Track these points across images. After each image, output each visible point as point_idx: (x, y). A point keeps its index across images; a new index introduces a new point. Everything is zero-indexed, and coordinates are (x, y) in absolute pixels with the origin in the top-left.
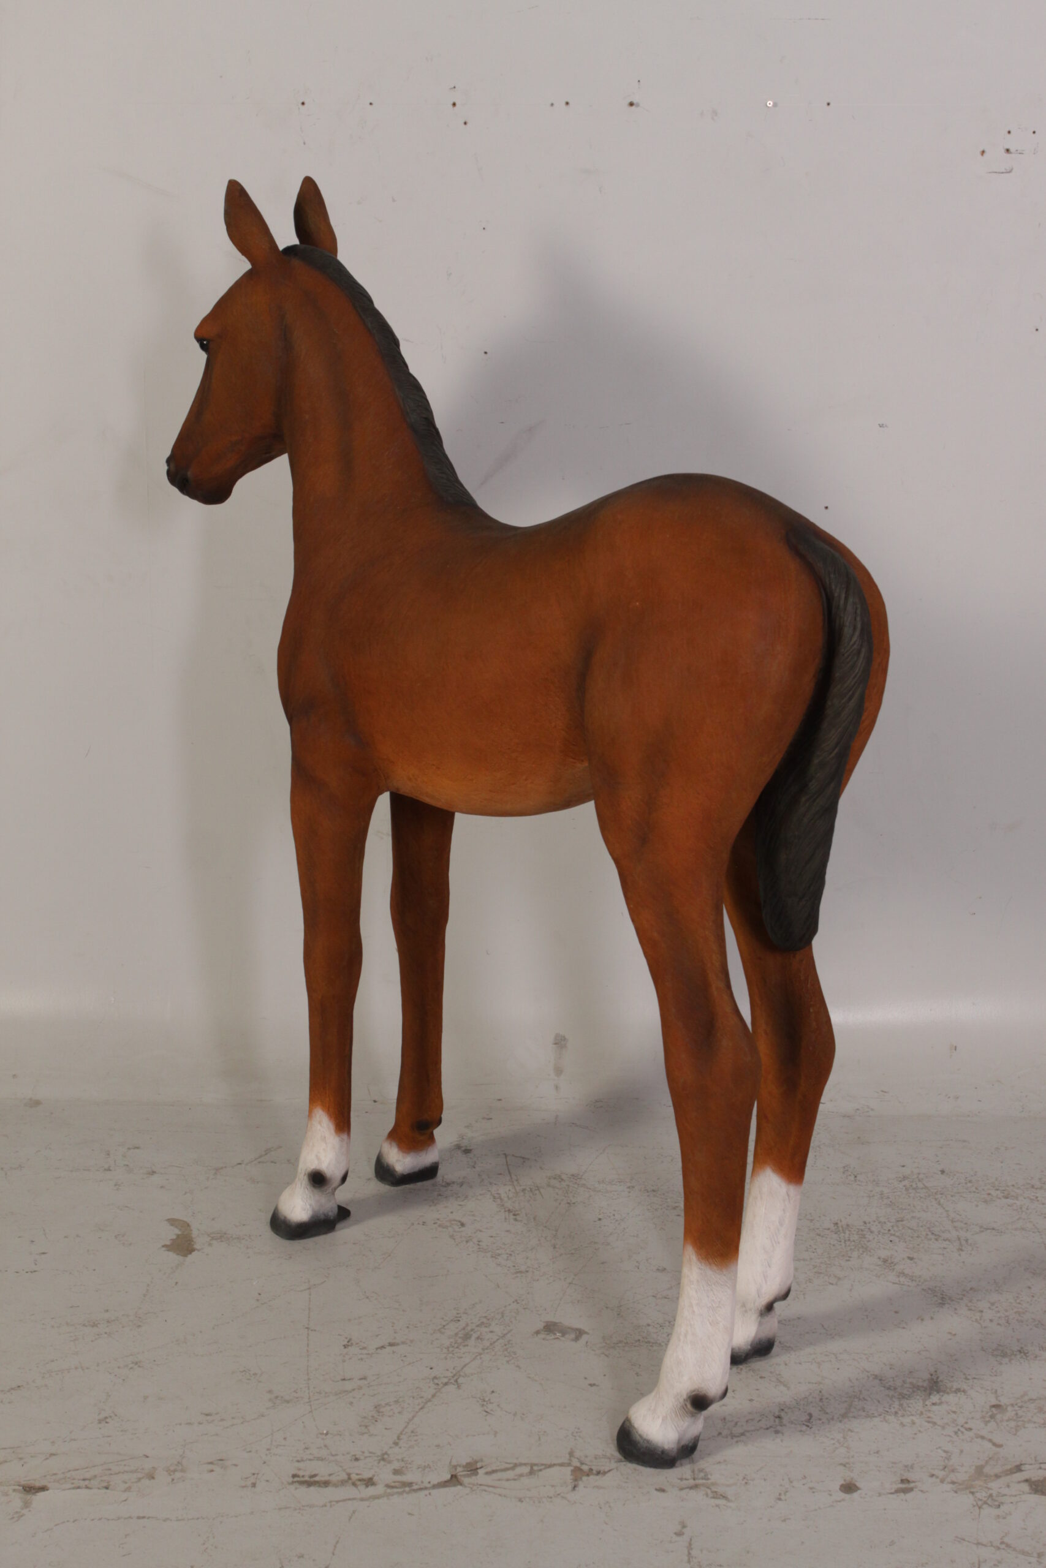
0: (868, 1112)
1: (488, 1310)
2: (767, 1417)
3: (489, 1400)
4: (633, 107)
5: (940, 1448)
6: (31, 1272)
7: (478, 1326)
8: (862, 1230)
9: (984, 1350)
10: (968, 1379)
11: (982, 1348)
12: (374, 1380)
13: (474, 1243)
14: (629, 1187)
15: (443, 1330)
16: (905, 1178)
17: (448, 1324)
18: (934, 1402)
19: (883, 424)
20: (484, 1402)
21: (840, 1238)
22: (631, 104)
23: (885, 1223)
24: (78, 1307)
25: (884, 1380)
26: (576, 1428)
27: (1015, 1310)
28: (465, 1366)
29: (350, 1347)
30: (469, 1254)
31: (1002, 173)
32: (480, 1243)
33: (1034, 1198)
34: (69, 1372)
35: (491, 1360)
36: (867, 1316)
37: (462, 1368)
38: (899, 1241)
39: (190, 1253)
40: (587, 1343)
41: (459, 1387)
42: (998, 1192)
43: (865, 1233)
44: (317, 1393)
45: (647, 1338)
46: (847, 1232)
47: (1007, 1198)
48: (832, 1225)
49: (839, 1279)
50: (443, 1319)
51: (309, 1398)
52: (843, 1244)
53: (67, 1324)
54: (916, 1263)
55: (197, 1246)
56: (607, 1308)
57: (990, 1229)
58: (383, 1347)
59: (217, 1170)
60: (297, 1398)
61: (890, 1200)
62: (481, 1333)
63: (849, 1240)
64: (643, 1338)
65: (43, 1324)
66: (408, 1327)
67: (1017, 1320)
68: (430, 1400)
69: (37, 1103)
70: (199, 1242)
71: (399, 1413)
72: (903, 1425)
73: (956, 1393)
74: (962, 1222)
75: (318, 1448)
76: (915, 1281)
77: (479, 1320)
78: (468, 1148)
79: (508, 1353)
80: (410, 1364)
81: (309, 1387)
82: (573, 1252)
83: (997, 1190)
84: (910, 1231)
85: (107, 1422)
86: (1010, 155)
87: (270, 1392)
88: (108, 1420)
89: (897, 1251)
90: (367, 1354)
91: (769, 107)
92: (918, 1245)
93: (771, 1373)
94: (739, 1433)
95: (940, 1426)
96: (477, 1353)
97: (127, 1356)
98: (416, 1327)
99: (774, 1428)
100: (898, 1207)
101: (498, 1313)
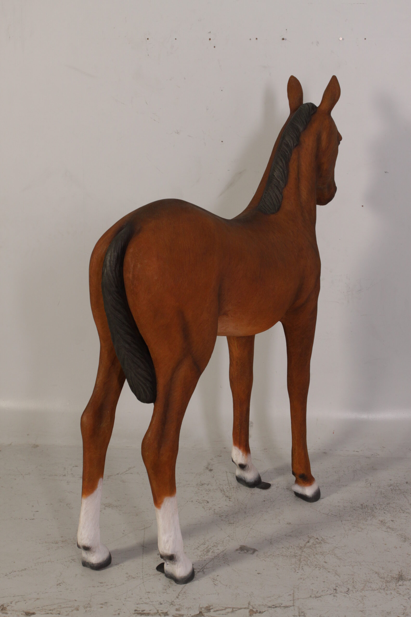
0: (376, 456)
1: (217, 540)
2: (330, 589)
3: (216, 579)
5: (402, 605)
6: (32, 519)
7: (212, 547)
8: (372, 508)
14: (277, 487)
15: (198, 548)
16: (391, 485)
17: (200, 546)
18: (400, 584)
19: (386, 172)
20: (214, 580)
21: (363, 511)
22: (283, 39)
23: (382, 505)
24: (50, 535)
25: (380, 574)
26: (251, 592)
28: (207, 564)
30: (210, 515)
32: (215, 511)
34: (45, 563)
35: (217, 562)
36: (373, 546)
37: (206, 565)
38: (388, 513)
40: (257, 555)
41: (204, 573)
43: (374, 509)
44: (146, 574)
46: (366, 509)
48: (360, 505)
49: (362, 529)
50: (198, 543)
51: (143, 577)
52: (365, 514)
53: (46, 542)
54: (394, 523)
56: (266, 540)
59: (109, 477)
60: (138, 576)
61: (385, 495)
62: (214, 550)
63: (367, 512)
64: (280, 553)
65: (36, 542)
69: (37, 446)
72: (387, 594)
73: (410, 581)
75: (145, 599)
76: (394, 531)
77: (213, 544)
78: (211, 469)
79: (225, 559)
81: (143, 572)
82: (253, 515)
84: (392, 508)
85: (60, 585)
87: (127, 573)
88: (60, 584)
89: (387, 517)
91: (340, 40)
92: (396, 515)
93: (333, 570)
94: (318, 596)
95: (402, 595)
96: (212, 558)
97: (69, 557)
98: (187, 547)
99: (333, 594)
100: (388, 498)
101: (221, 541)
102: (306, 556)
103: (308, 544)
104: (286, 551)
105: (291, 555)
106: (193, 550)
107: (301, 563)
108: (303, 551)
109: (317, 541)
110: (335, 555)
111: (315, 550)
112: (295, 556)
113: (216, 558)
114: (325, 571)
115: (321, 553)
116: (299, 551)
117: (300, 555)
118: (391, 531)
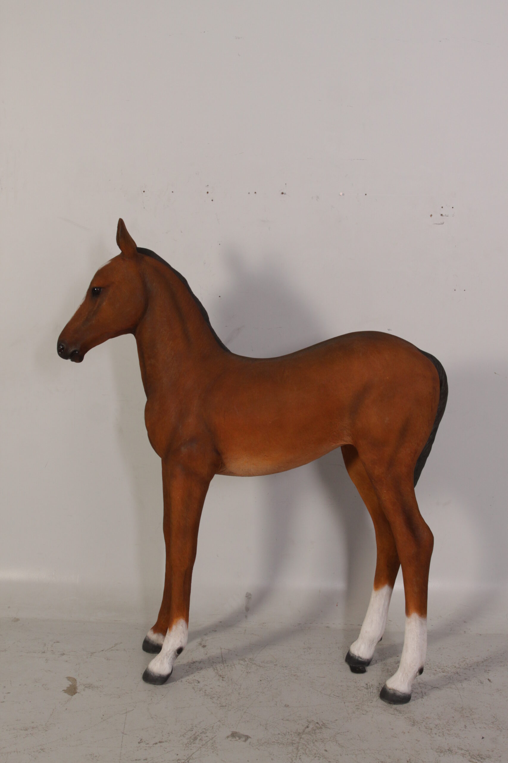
1: (206, 725)
4: (283, 195)
7: (201, 733)
9: (432, 749)
11: (432, 748)
12: (150, 761)
13: (203, 691)
14: (275, 665)
15: (184, 735)
17: (187, 732)
21: (368, 691)
22: (282, 193)
24: (20, 720)
27: (447, 728)
28: (193, 754)
29: (141, 743)
30: (200, 697)
31: (440, 224)
32: (206, 692)
33: (456, 672)
34: (11, 754)
35: (205, 751)
36: (379, 731)
37: (191, 755)
39: (75, 694)
40: (250, 742)
42: (440, 669)
45: (277, 741)
46: (372, 688)
47: (443, 672)
48: (365, 685)
49: (367, 712)
50: (185, 729)
52: (370, 695)
53: (14, 729)
55: (78, 691)
56: (261, 725)
57: (436, 688)
58: (156, 743)
59: (92, 653)
62: (202, 737)
63: (372, 692)
64: (276, 740)
65: (3, 729)
66: (169, 733)
67: (448, 734)
69: (17, 620)
70: (80, 688)
74: (423, 684)
76: (402, 713)
77: (202, 730)
78: (205, 645)
79: (214, 747)
80: (168, 752)
82: (247, 696)
83: (439, 668)
86: (443, 217)
90: (148, 747)
91: (340, 195)
93: (334, 759)
96: (199, 747)
97: (39, 746)
98: (173, 733)
101: (211, 727)
102: (304, 744)
103: (307, 730)
104: (282, 738)
105: (287, 743)
106: (179, 737)
107: (299, 751)
108: (301, 738)
109: (317, 726)
110: (336, 742)
111: (314, 736)
112: (293, 744)
113: (204, 747)
115: (321, 739)
116: (297, 738)
117: (299, 743)
118: (398, 714)
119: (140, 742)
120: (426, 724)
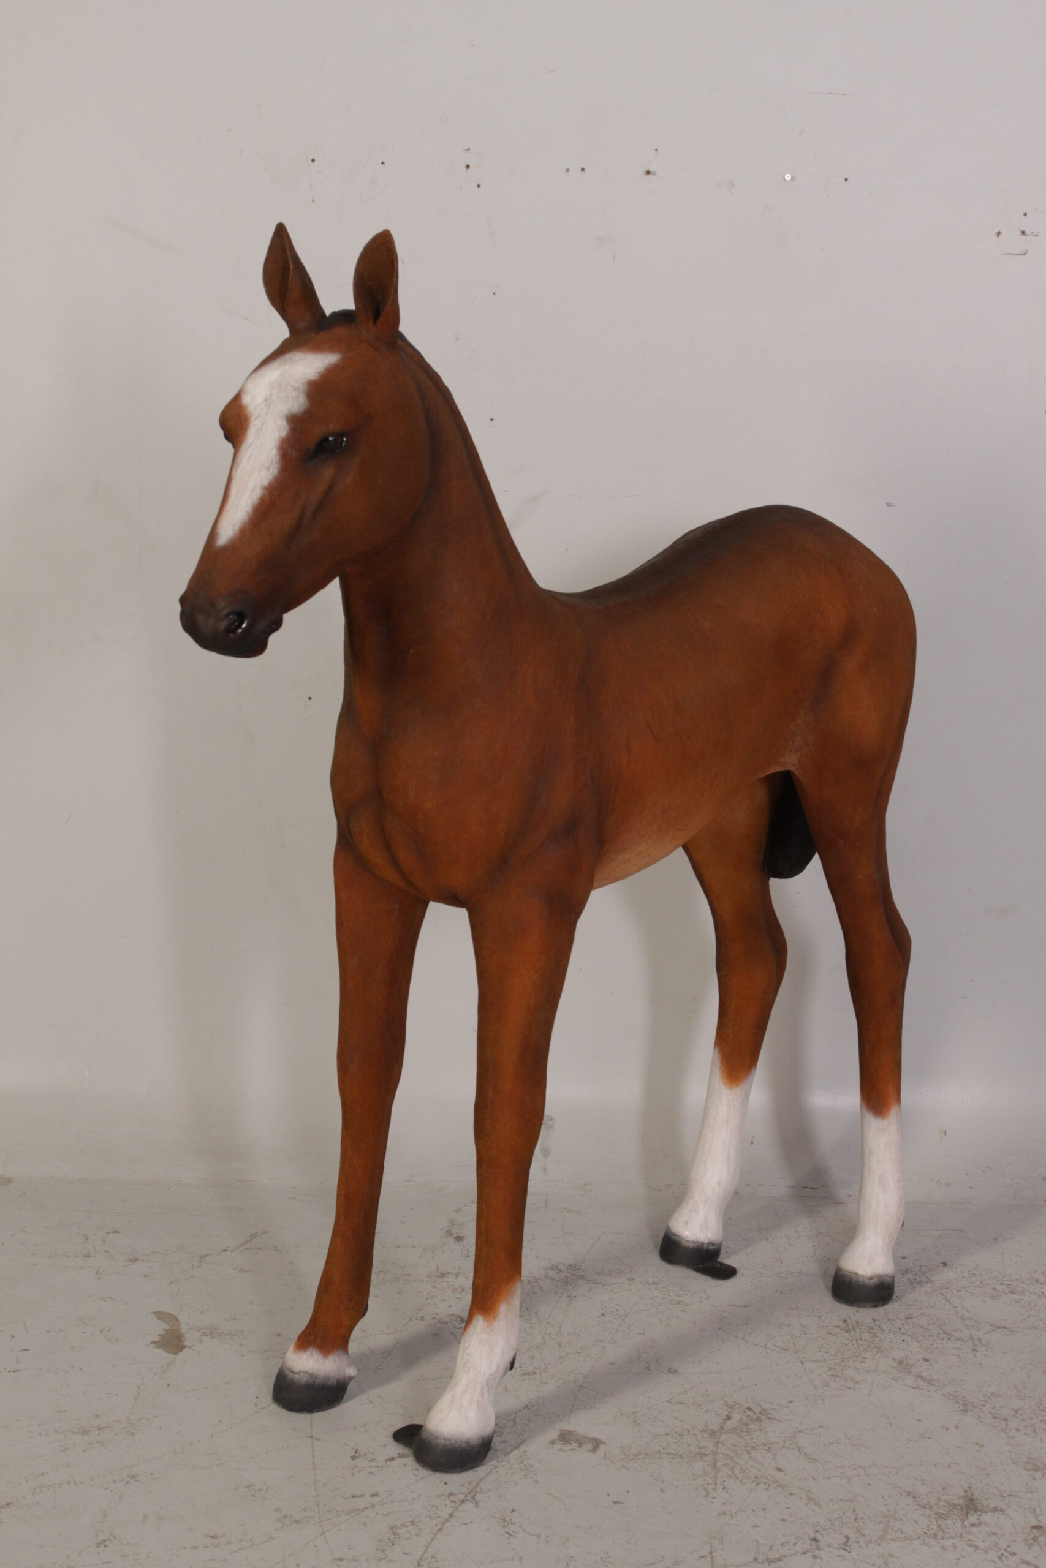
2: (802, 1539)
4: (650, 176)
6: (14, 1371)
8: (872, 1328)
9: (1015, 1464)
10: (1004, 1497)
11: (1013, 1461)
12: (387, 1497)
14: (629, 1280)
16: (908, 1271)
18: (972, 1522)
19: (890, 503)
20: (505, 1522)
21: (851, 1336)
22: (648, 173)
23: (895, 1320)
24: (66, 1411)
25: (919, 1497)
28: (481, 1480)
29: (358, 1459)
31: (1017, 255)
33: (1040, 1293)
34: (61, 1487)
35: (507, 1474)
36: (890, 1424)
37: (478, 1484)
38: (912, 1341)
39: (181, 1351)
40: (605, 1454)
41: (477, 1505)
42: (1003, 1287)
43: (876, 1331)
44: (328, 1511)
45: (667, 1449)
46: (858, 1331)
47: (1013, 1293)
48: (842, 1323)
49: (856, 1382)
51: (320, 1518)
52: (856, 1344)
53: (56, 1431)
54: (932, 1365)
55: (187, 1343)
56: (621, 1414)
57: (1002, 1328)
58: (392, 1459)
59: (203, 1257)
60: (307, 1517)
63: (861, 1339)
64: (663, 1449)
65: (30, 1432)
68: (447, 1521)
69: (9, 1181)
70: (190, 1338)
71: (417, 1535)
72: (944, 1549)
73: (994, 1512)
74: (971, 1319)
76: (934, 1385)
78: (461, 1235)
79: (525, 1466)
80: (423, 1478)
81: (318, 1504)
82: (579, 1351)
83: (1002, 1284)
84: (920, 1329)
85: (106, 1546)
86: (1028, 237)
88: (106, 1544)
89: (911, 1352)
90: (376, 1467)
91: (786, 181)
92: (932, 1345)
93: (800, 1488)
94: (776, 1559)
95: (982, 1550)
97: (122, 1469)
99: (811, 1552)
100: (905, 1302)
101: (509, 1420)
102: (728, 1455)
103: (729, 1424)
104: (676, 1443)
105: (690, 1453)
107: (718, 1472)
108: (718, 1442)
109: (749, 1416)
110: (799, 1451)
111: (748, 1437)
112: (702, 1455)
113: (503, 1466)
114: (781, 1493)
115: (764, 1445)
116: (709, 1441)
117: (714, 1453)
118: (927, 1386)
119: (356, 1457)
120: (993, 1408)
